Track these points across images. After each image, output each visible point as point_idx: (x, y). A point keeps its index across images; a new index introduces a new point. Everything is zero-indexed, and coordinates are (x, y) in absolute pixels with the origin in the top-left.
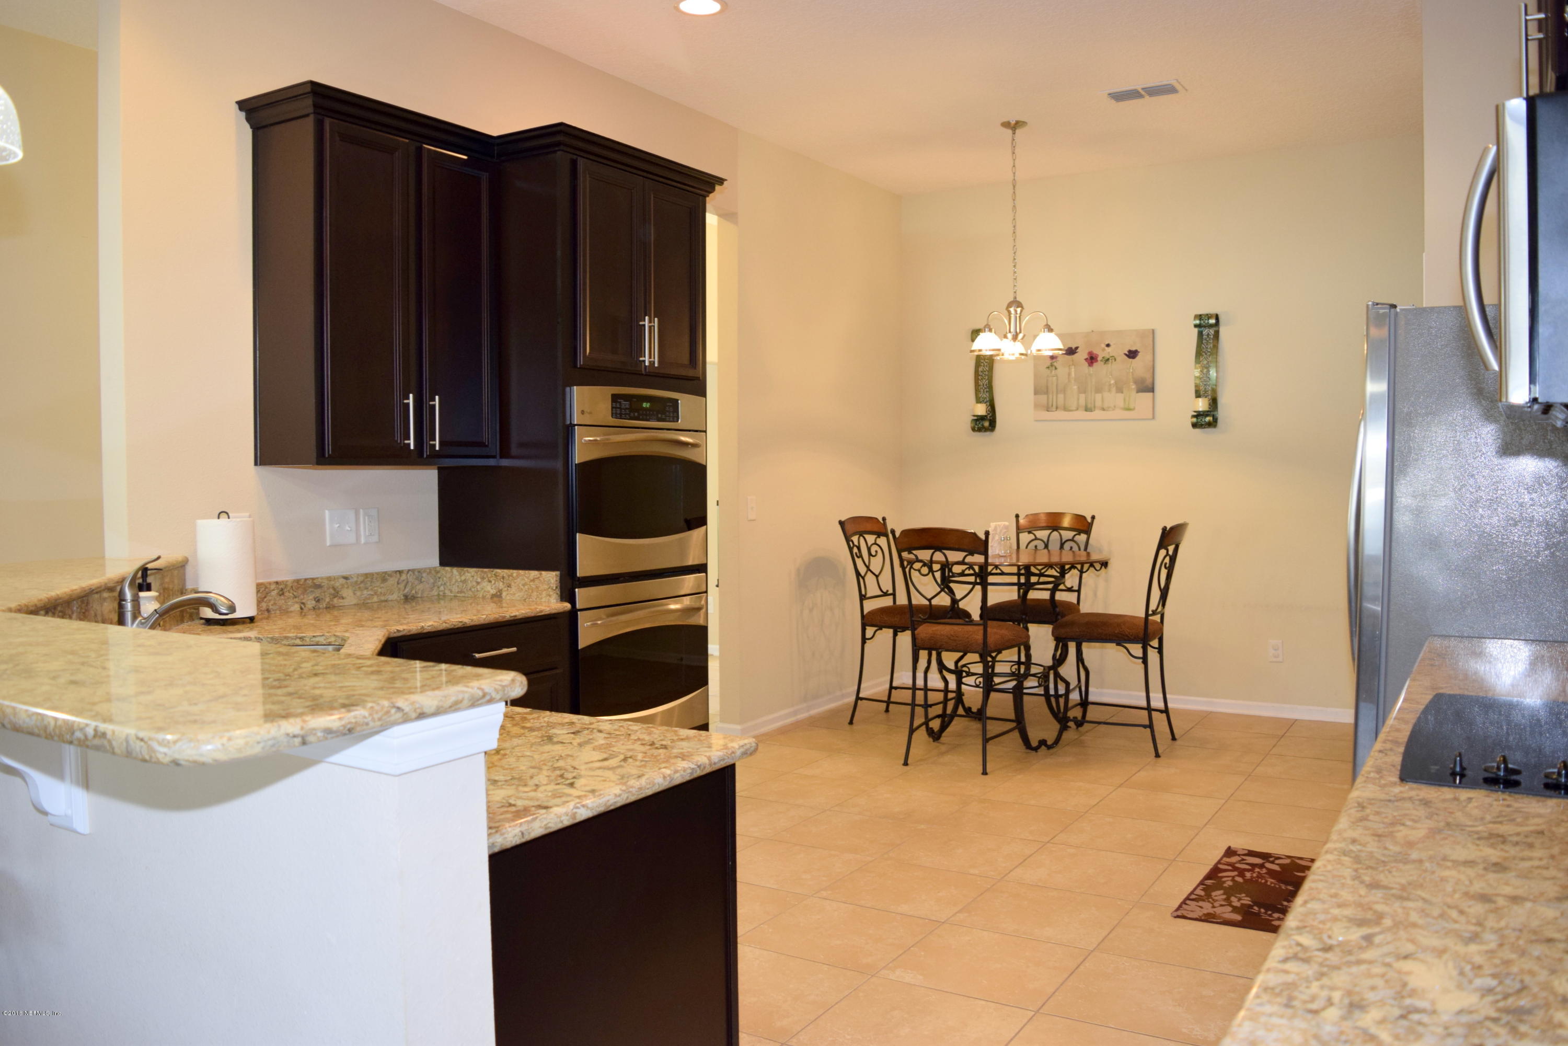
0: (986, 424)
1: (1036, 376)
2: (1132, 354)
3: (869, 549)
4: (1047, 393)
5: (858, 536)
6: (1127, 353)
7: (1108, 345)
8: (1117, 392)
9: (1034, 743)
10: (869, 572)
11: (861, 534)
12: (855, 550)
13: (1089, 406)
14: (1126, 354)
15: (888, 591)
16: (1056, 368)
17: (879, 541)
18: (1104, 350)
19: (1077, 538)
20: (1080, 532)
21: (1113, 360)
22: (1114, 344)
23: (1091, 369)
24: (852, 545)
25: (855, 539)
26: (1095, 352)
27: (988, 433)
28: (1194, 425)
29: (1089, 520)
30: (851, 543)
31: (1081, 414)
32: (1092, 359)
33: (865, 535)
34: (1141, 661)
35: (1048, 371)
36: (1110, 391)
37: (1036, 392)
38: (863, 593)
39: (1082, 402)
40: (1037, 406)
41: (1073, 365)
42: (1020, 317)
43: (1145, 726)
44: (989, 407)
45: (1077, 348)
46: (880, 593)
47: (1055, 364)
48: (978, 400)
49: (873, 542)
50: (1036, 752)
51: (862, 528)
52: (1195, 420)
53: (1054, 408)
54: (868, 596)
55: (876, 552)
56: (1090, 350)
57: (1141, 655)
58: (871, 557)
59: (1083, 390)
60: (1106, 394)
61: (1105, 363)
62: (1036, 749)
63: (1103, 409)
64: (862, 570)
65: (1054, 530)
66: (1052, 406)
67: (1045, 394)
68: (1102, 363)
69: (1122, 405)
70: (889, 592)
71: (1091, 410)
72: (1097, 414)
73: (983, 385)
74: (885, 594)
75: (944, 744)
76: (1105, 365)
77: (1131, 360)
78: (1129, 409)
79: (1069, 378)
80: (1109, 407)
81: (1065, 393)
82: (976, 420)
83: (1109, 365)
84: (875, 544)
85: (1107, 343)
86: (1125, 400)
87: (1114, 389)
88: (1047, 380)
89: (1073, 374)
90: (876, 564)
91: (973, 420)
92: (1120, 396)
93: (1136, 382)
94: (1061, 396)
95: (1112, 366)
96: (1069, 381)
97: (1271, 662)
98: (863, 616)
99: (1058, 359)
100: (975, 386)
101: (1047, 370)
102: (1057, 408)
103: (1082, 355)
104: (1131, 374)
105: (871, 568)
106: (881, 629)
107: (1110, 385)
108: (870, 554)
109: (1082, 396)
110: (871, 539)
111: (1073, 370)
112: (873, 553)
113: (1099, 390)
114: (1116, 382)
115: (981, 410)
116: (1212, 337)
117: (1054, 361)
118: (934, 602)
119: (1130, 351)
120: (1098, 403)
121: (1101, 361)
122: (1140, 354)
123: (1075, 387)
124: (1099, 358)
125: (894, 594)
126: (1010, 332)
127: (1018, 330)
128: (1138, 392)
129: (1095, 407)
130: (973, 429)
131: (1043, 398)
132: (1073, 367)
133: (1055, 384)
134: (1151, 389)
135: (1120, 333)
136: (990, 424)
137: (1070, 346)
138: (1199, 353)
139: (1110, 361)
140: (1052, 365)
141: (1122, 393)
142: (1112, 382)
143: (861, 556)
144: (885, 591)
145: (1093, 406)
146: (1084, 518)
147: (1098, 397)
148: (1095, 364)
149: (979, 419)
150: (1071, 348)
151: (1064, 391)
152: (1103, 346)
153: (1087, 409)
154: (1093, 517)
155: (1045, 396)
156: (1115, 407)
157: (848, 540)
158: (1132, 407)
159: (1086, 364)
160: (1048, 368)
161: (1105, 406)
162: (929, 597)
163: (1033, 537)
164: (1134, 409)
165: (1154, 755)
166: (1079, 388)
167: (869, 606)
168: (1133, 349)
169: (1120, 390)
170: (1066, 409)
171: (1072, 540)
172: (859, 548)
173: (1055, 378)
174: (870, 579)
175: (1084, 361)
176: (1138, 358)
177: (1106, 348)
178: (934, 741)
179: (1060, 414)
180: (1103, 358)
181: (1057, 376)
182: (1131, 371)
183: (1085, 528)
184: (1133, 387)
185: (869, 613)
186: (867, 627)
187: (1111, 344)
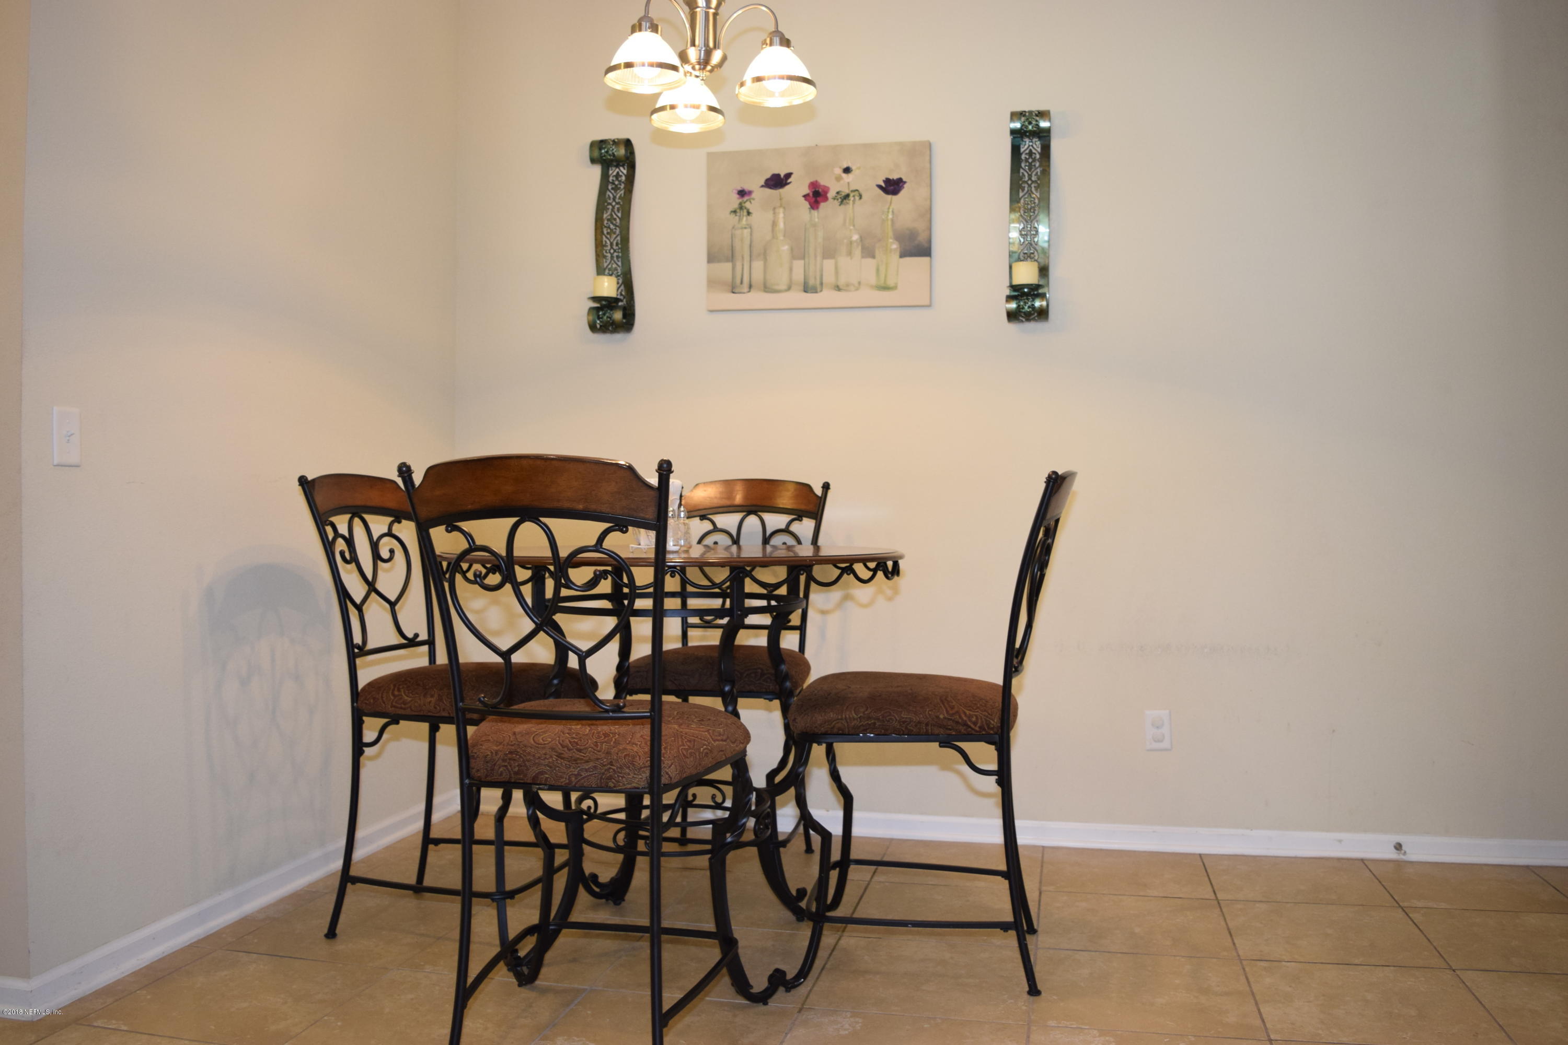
0: (618, 316)
1: (711, 227)
2: (892, 187)
3: (375, 546)
4: (732, 258)
5: (348, 516)
6: (883, 185)
7: (847, 170)
8: (863, 257)
9: (759, 983)
10: (373, 595)
11: (357, 512)
12: (340, 545)
13: (811, 282)
14: (880, 187)
15: (416, 635)
16: (749, 213)
17: (397, 529)
18: (838, 179)
19: (795, 527)
20: (799, 515)
21: (857, 198)
22: (859, 168)
23: (815, 213)
24: (331, 535)
25: (341, 523)
26: (823, 182)
27: (618, 336)
28: (1012, 316)
29: (818, 491)
30: (329, 529)
31: (797, 298)
32: (817, 196)
33: (366, 517)
34: (993, 778)
35: (734, 219)
36: (850, 254)
37: (711, 258)
38: (357, 639)
39: (798, 275)
40: (713, 283)
41: (781, 206)
42: (715, 15)
43: (1004, 927)
44: (622, 287)
45: (788, 175)
46: (399, 640)
47: (748, 205)
48: (600, 271)
49: (385, 530)
50: (766, 1003)
51: (359, 499)
52: (1013, 305)
53: (746, 289)
54: (370, 645)
55: (392, 551)
56: (812, 180)
57: (994, 767)
58: (380, 563)
59: (799, 253)
60: (843, 260)
61: (841, 203)
62: (763, 998)
63: (838, 288)
64: (357, 590)
65: (749, 513)
66: (742, 283)
67: (727, 260)
68: (837, 203)
69: (873, 280)
70: (419, 639)
71: (814, 290)
72: (826, 297)
73: (611, 244)
74: (412, 642)
75: (544, 991)
76: (842, 206)
77: (889, 197)
78: (885, 288)
79: (773, 231)
80: (848, 285)
81: (765, 260)
82: (597, 309)
83: (849, 207)
84: (390, 534)
85: (845, 166)
86: (878, 270)
87: (857, 252)
88: (732, 237)
89: (781, 225)
90: (389, 581)
91: (591, 309)
92: (869, 262)
93: (899, 237)
94: (758, 265)
95: (855, 209)
96: (774, 236)
97: (1148, 750)
98: (355, 694)
99: (753, 195)
100: (597, 247)
101: (733, 215)
102: (750, 287)
103: (797, 189)
104: (890, 223)
105: (380, 586)
106: (395, 721)
107: (851, 243)
108: (377, 557)
109: (799, 265)
110: (379, 524)
111: (781, 215)
112: (385, 554)
113: (829, 253)
114: (862, 239)
115: (608, 287)
116: (1038, 156)
117: (746, 198)
118: (516, 658)
119: (887, 181)
120: (829, 278)
121: (834, 199)
122: (905, 186)
123: (786, 248)
124: (831, 194)
125: (431, 642)
126: (693, 44)
127: (711, 45)
128: (903, 255)
129: (822, 284)
130: (593, 328)
131: (724, 270)
132: (781, 210)
133: (747, 242)
134: (924, 251)
135: (868, 148)
136: (624, 316)
137: (776, 172)
138: (1016, 184)
139: (851, 198)
140: (741, 207)
141: (873, 257)
142: (855, 237)
143: (353, 559)
144: (410, 635)
145: (818, 282)
146: (808, 487)
147: (829, 264)
148: (823, 205)
149: (603, 305)
150: (778, 175)
151: (764, 255)
152: (838, 171)
153: (807, 288)
154: (826, 487)
155: (729, 265)
156: (859, 283)
157: (321, 520)
158: (891, 283)
159: (806, 205)
160: (735, 212)
161: (842, 282)
162: (504, 646)
163: (710, 527)
164: (895, 288)
165: (1027, 989)
166: (792, 250)
167: (369, 672)
168: (894, 176)
169: (869, 253)
170: (767, 288)
171: (786, 530)
172: (350, 542)
173: (746, 232)
174: (376, 612)
175: (803, 199)
176: (903, 193)
177: (844, 175)
178: (520, 985)
179: (756, 298)
180: (838, 193)
181: (751, 228)
182: (890, 216)
183: (810, 507)
184: (895, 246)
185: (370, 685)
186: (365, 718)
187: (853, 168)
